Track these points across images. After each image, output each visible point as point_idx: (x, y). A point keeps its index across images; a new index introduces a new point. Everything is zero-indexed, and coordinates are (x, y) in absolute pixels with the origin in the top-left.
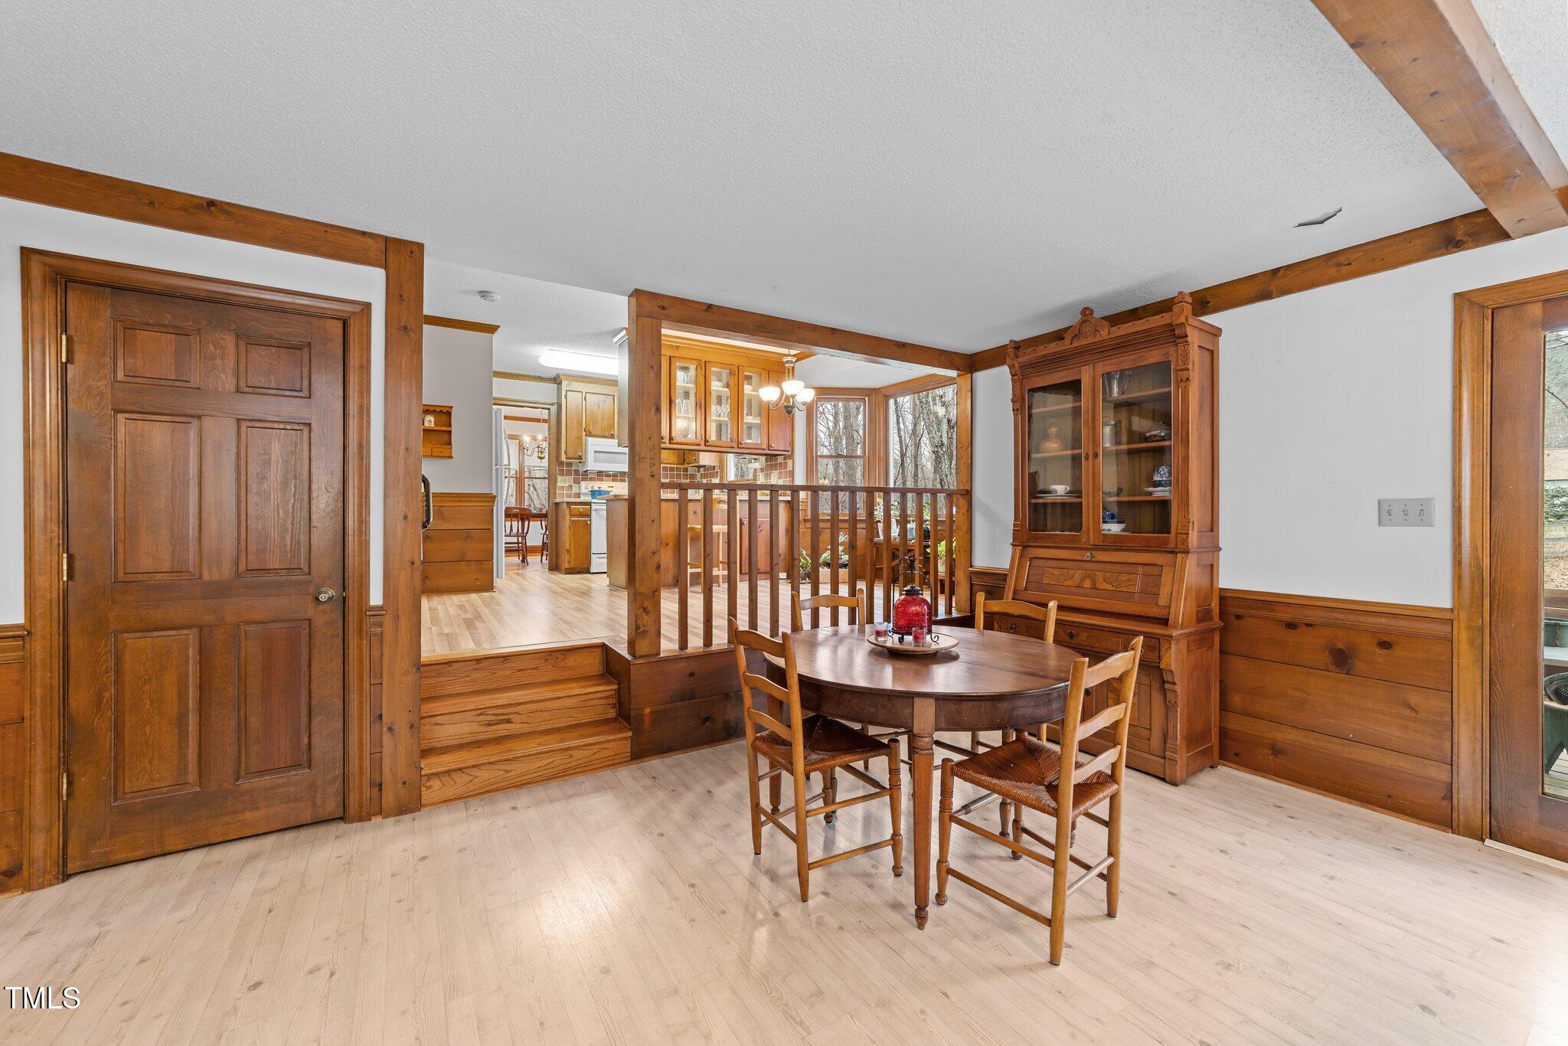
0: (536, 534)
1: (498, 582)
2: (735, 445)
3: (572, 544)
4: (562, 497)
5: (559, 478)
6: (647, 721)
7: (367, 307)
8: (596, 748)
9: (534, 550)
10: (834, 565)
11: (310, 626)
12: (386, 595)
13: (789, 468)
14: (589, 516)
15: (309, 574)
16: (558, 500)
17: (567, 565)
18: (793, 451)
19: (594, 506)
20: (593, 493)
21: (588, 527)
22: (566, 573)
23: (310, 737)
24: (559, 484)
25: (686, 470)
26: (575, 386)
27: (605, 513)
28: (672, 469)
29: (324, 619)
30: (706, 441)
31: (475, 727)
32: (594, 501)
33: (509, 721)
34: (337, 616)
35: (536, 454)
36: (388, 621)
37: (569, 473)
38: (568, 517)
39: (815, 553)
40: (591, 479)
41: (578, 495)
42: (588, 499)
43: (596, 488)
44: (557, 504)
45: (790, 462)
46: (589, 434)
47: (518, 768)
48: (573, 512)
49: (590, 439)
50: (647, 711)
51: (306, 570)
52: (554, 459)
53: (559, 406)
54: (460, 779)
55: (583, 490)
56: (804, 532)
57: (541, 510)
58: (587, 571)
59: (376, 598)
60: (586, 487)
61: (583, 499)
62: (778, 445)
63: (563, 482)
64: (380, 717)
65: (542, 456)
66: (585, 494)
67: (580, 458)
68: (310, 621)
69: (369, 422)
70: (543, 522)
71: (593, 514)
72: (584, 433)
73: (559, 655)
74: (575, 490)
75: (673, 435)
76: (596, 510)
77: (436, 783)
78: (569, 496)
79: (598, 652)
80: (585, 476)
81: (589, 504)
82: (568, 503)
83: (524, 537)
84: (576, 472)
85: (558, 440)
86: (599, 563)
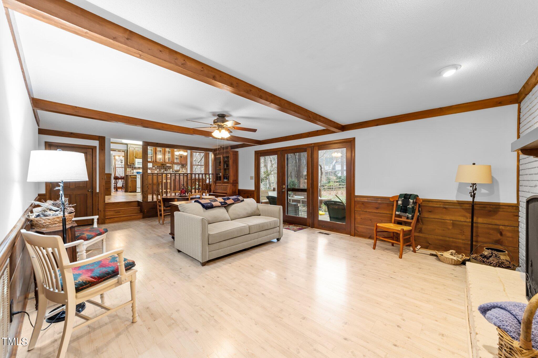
0: (120, 183)
1: (112, 194)
2: (172, 162)
3: (131, 185)
4: (128, 173)
5: (127, 169)
6: (146, 212)
7: (96, 147)
8: (136, 216)
9: (119, 188)
10: (195, 189)
11: (87, 195)
12: (99, 191)
13: (187, 168)
14: (136, 178)
15: (87, 187)
16: (127, 174)
17: (130, 191)
18: (187, 164)
19: (137, 176)
20: (137, 173)
21: (136, 181)
22: (130, 193)
23: (87, 212)
24: (127, 170)
25: (164, 167)
26: (132, 146)
27: (140, 177)
28: (160, 167)
29: (89, 194)
30: (165, 162)
31: (113, 213)
32: (137, 175)
33: (120, 212)
34: (91, 193)
35: (120, 162)
36: (100, 194)
37: (130, 167)
38: (130, 179)
39: (191, 187)
40: (137, 169)
41: (133, 173)
42: (136, 174)
43: (138, 171)
44: (127, 175)
45: (187, 166)
46: (136, 158)
47: (122, 218)
48: (132, 177)
49: (136, 159)
50: (146, 210)
51: (86, 186)
52: (126, 164)
53: (127, 150)
54: (112, 219)
55: (134, 172)
56: (189, 182)
57: (122, 177)
58: (136, 192)
59: (98, 191)
60: (135, 171)
61: (134, 174)
62: (183, 162)
63: (128, 170)
64: (99, 209)
65: (122, 162)
66: (135, 173)
67: (133, 164)
68: (87, 194)
69: (96, 164)
70: (122, 180)
71: (137, 178)
72: (134, 158)
73: (129, 203)
74: (132, 172)
75: (156, 160)
76: (138, 177)
77: (108, 220)
78: (131, 173)
79: (136, 202)
80: (135, 168)
81: (136, 175)
82: (130, 175)
83: (116, 184)
84: (132, 167)
85: (127, 158)
86: (139, 190)
